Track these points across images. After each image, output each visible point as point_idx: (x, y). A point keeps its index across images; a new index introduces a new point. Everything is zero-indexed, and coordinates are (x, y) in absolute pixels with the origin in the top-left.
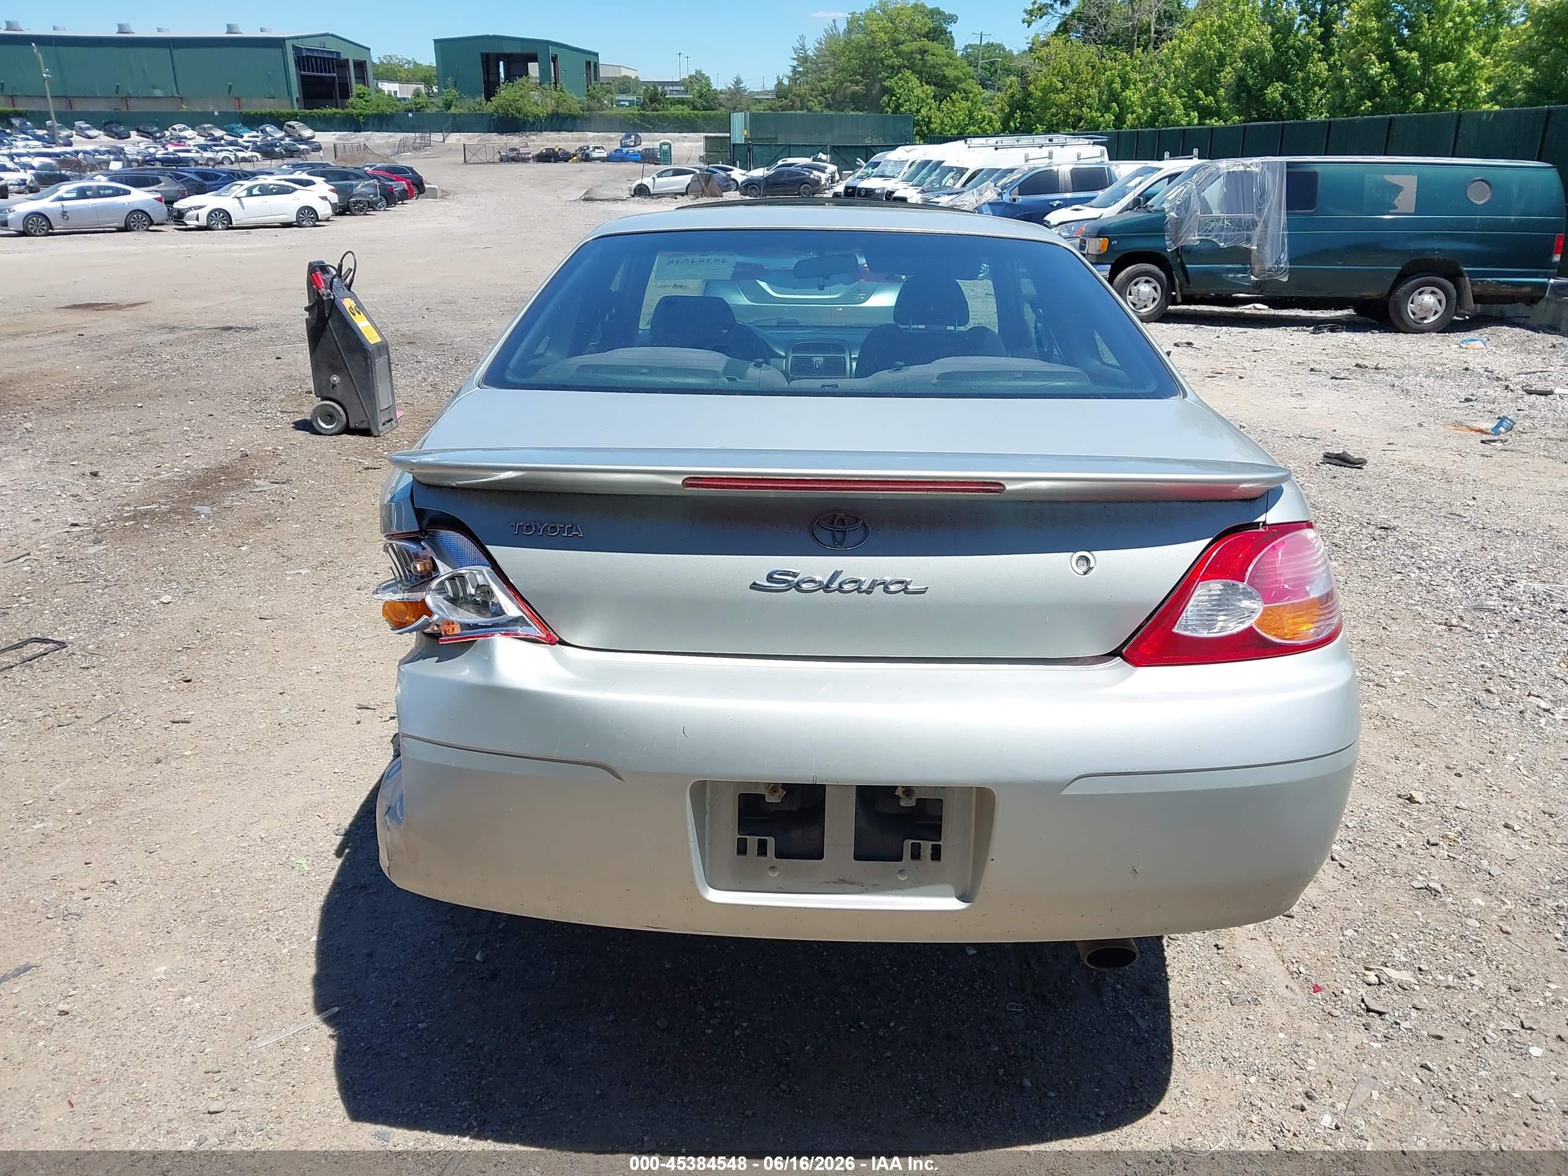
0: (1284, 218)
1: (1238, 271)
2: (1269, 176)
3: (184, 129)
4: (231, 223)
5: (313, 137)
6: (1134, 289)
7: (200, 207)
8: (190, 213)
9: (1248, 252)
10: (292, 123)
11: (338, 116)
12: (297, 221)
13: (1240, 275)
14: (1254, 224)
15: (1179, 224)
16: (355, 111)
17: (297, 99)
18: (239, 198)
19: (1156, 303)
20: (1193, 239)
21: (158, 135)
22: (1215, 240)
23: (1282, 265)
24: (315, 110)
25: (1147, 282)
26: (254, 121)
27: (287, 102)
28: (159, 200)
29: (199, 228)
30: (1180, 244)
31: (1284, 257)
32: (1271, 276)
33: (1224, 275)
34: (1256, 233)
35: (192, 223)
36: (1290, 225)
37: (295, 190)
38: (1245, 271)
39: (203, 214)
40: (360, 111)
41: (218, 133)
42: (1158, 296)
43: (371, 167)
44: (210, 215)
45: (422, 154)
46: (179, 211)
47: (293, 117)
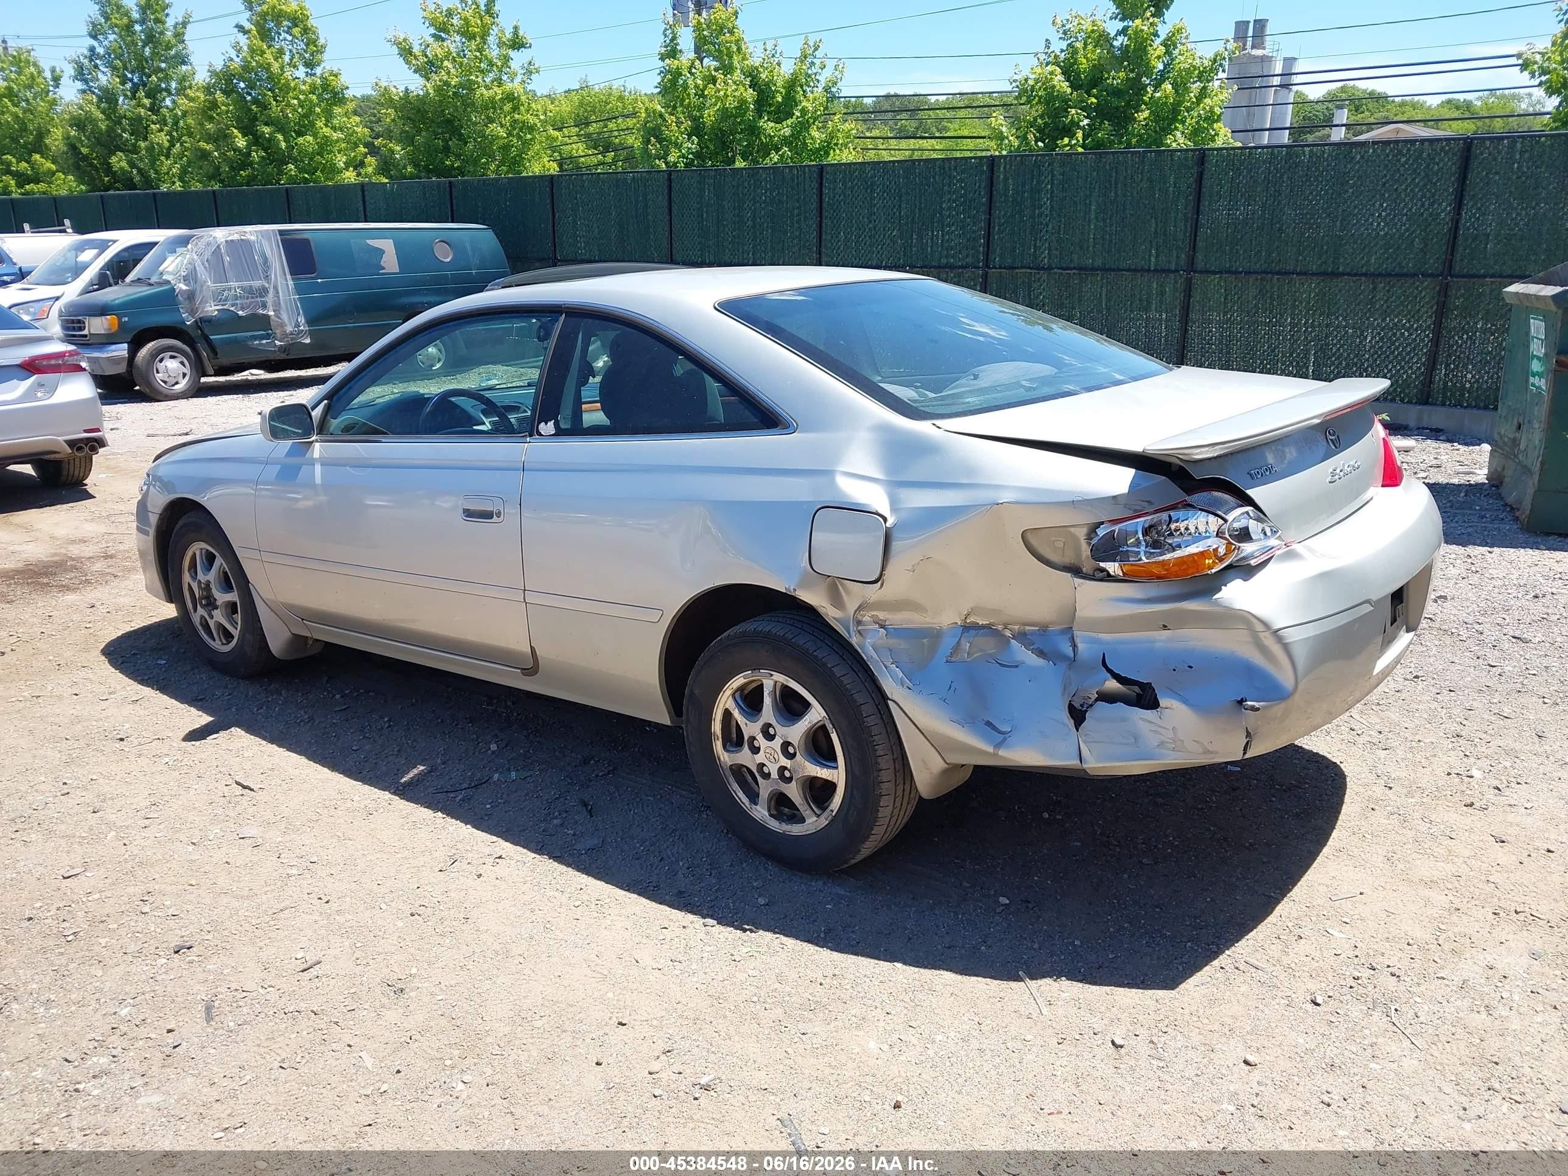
0: (291, 283)
1: (262, 338)
2: (265, 244)
6: (161, 366)
9: (268, 317)
13: (264, 342)
14: (263, 292)
15: (191, 296)
19: (187, 378)
20: (212, 309)
22: (232, 309)
23: (302, 328)
25: (172, 357)
30: (199, 315)
31: (302, 320)
32: (292, 339)
33: (250, 343)
34: (270, 299)
36: (299, 289)
38: (268, 337)
42: (187, 370)
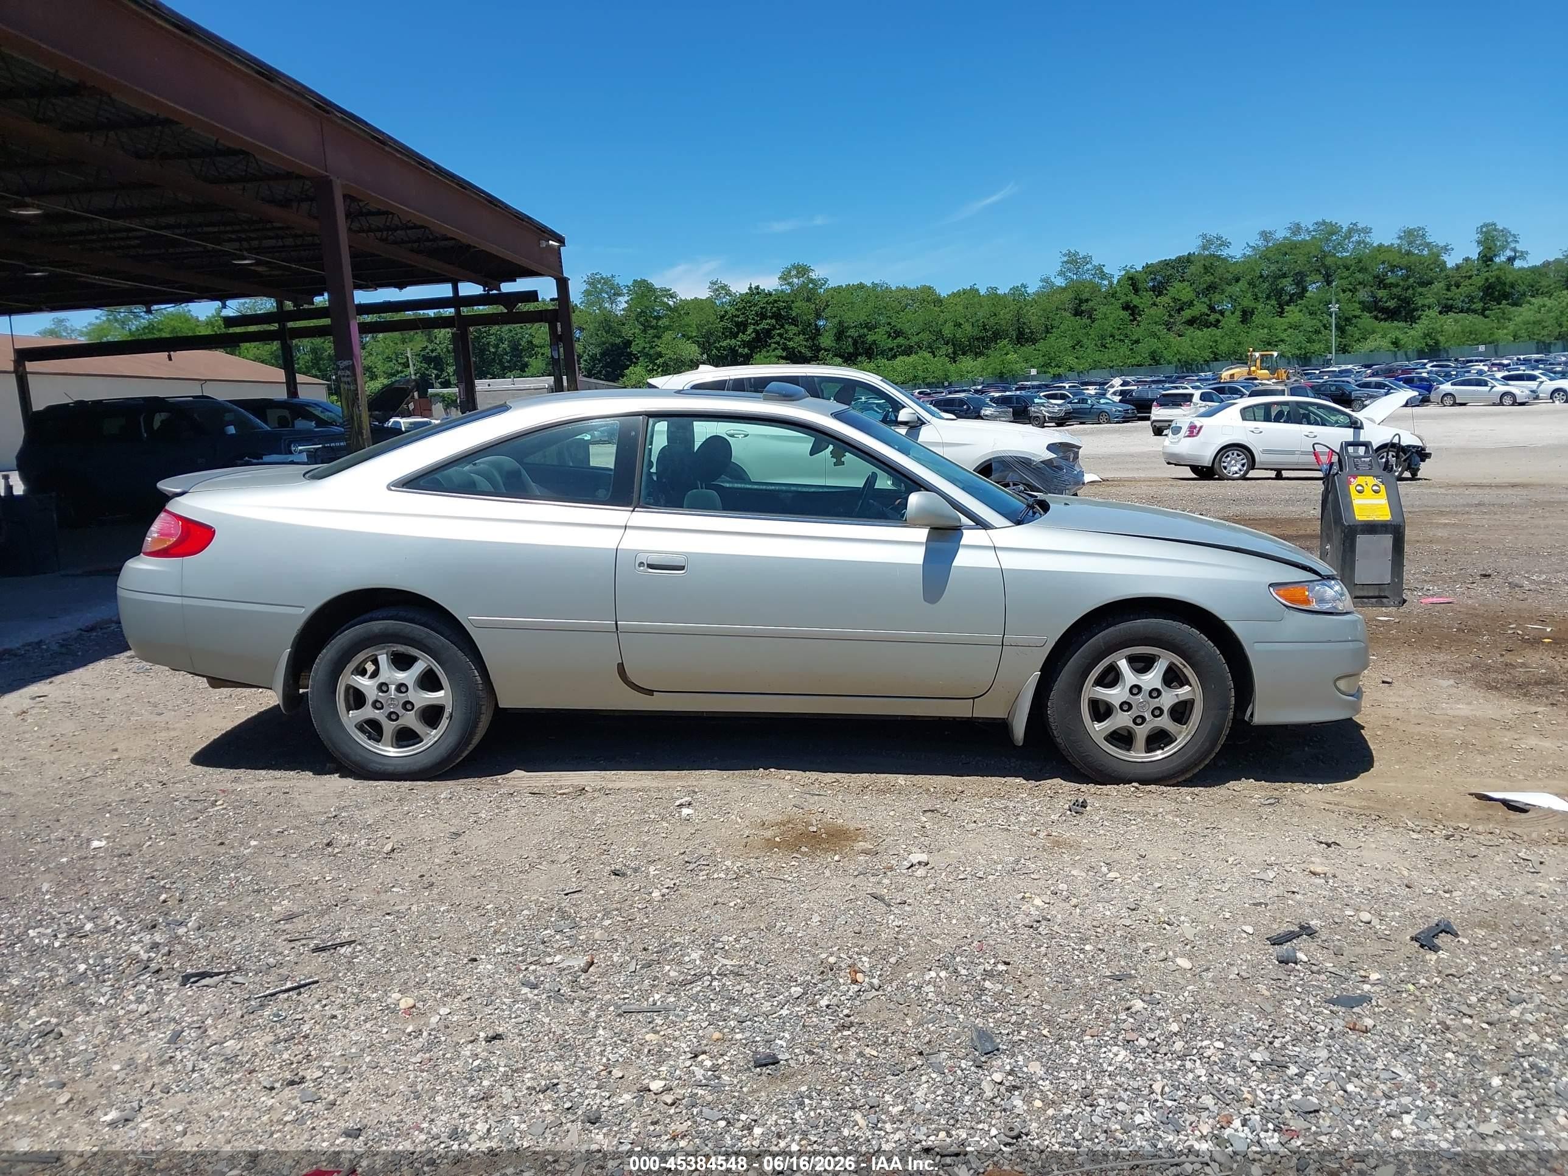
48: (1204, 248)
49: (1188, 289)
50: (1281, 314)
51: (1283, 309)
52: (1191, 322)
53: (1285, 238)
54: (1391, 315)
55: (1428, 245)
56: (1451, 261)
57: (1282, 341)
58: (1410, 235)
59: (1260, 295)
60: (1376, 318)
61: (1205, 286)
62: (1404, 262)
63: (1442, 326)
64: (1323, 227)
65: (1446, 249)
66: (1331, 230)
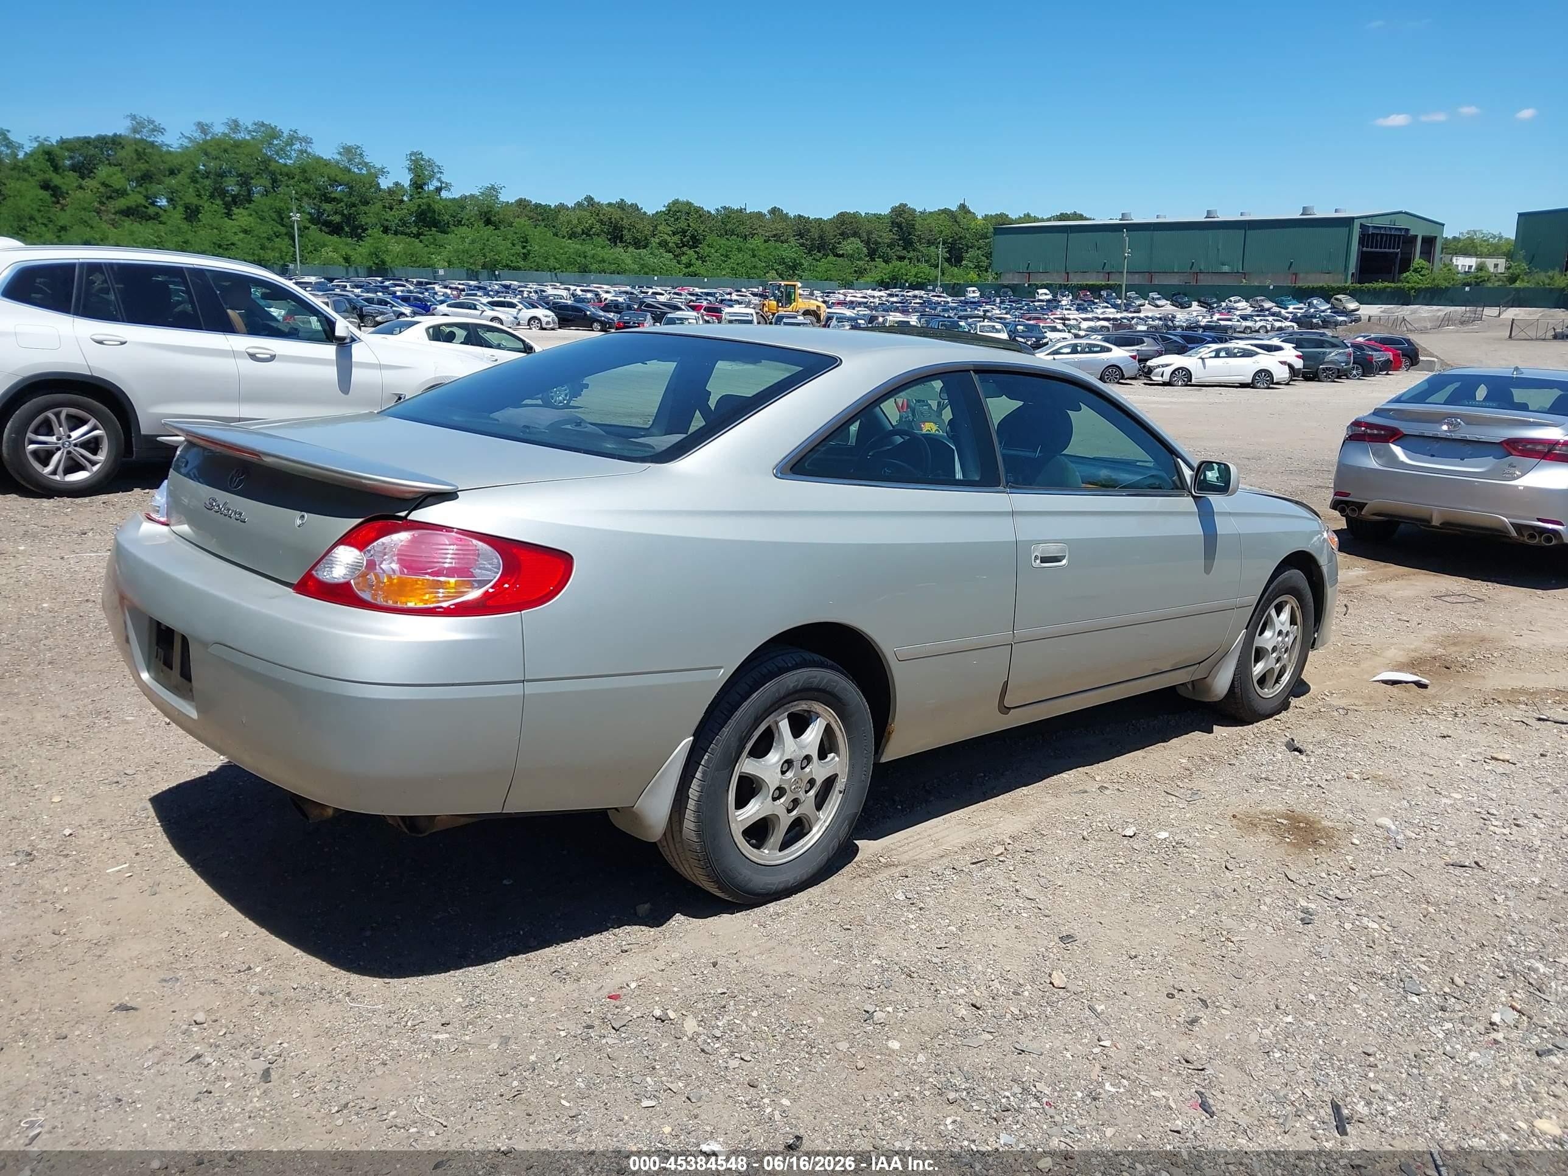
3: (1239, 301)
4: (1191, 381)
5: (1357, 310)
7: (1167, 365)
8: (1158, 370)
10: (1339, 296)
11: (1389, 290)
12: (1252, 383)
16: (1408, 285)
17: (1353, 274)
18: (1203, 359)
21: (1215, 305)
24: (1366, 284)
26: (1302, 294)
27: (1341, 277)
28: (1134, 357)
29: (1165, 384)
35: (1157, 379)
37: (1257, 353)
39: (1168, 371)
40: (1413, 285)
41: (1267, 305)
43: (1364, 337)
44: (1173, 372)
45: (1466, 328)
46: (1149, 367)
47: (1343, 290)
48: (135, 130)
49: (119, 175)
50: (229, 215)
51: (230, 210)
52: (128, 212)
53: (224, 134)
54: (335, 229)
55: (366, 164)
56: (385, 183)
57: (233, 244)
58: (349, 151)
59: (202, 192)
60: (321, 230)
61: (139, 174)
62: (346, 178)
63: (386, 246)
64: (263, 129)
65: (383, 172)
66: (273, 134)
